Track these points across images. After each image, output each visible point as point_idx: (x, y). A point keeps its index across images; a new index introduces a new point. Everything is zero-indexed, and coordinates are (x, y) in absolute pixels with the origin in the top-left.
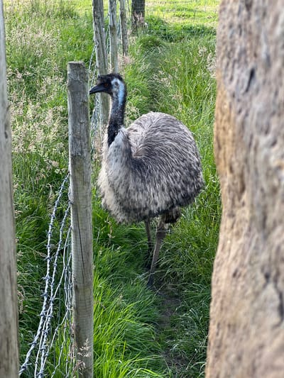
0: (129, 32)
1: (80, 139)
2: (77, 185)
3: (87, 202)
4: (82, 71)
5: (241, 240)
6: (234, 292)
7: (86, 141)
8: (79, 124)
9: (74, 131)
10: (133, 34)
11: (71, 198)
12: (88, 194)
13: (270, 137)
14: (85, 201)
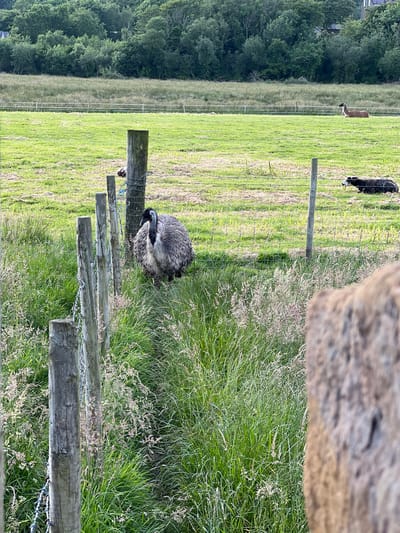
0: (122, 263)
1: (65, 429)
2: (60, 496)
3: (74, 522)
4: (69, 333)
7: (74, 431)
8: (65, 408)
9: (57, 418)
10: (127, 265)
11: (50, 516)
12: (76, 510)
14: (70, 521)
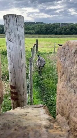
2: (30, 75)
5: (63, 82)
6: (63, 90)
10: (36, 54)
13: (71, 67)
14: (32, 77)
